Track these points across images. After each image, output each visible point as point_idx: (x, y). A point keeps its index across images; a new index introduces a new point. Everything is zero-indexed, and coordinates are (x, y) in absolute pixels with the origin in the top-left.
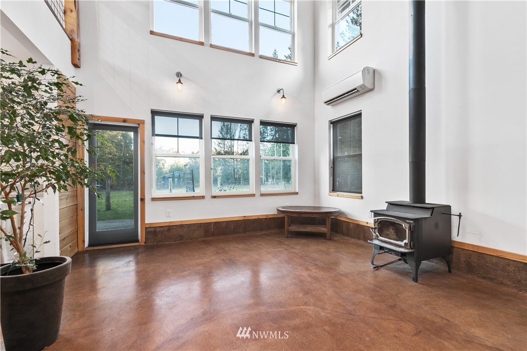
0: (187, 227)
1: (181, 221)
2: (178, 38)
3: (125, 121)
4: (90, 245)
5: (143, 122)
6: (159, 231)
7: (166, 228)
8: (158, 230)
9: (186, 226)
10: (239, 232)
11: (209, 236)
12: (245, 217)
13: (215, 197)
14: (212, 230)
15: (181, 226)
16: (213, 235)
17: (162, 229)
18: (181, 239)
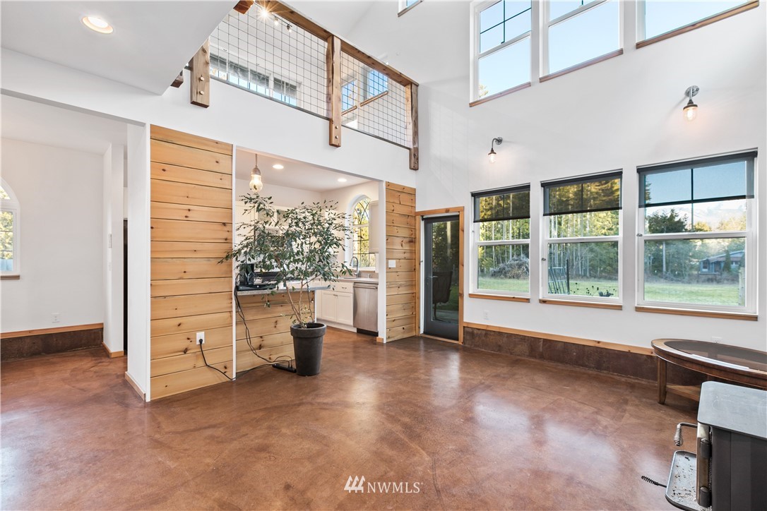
0: (507, 337)
1: (500, 327)
2: (498, 94)
3: (447, 211)
4: (425, 333)
5: (462, 209)
6: (477, 334)
7: (484, 332)
8: (475, 331)
9: (506, 335)
10: (586, 366)
11: (535, 357)
12: (599, 342)
13: (544, 302)
14: (541, 349)
15: (500, 334)
16: (542, 357)
17: (479, 332)
18: (499, 350)
